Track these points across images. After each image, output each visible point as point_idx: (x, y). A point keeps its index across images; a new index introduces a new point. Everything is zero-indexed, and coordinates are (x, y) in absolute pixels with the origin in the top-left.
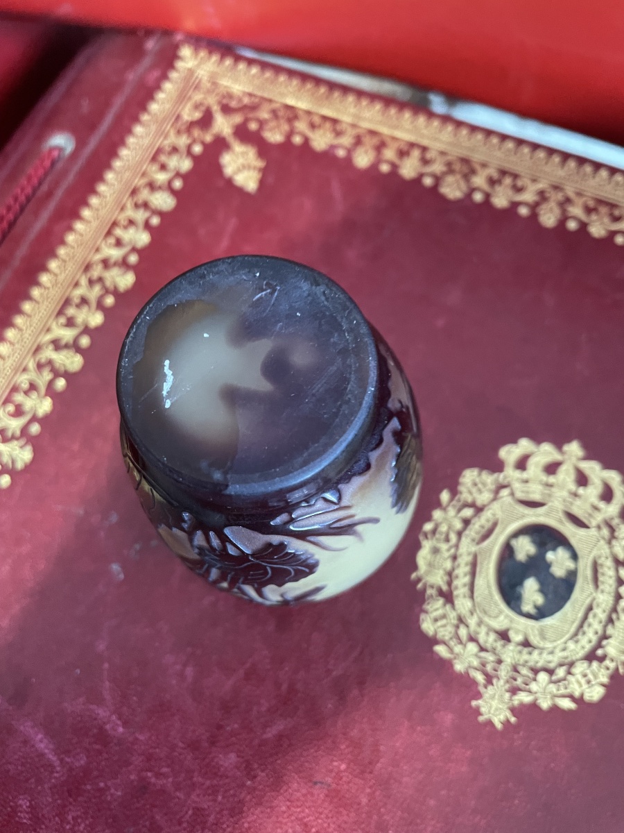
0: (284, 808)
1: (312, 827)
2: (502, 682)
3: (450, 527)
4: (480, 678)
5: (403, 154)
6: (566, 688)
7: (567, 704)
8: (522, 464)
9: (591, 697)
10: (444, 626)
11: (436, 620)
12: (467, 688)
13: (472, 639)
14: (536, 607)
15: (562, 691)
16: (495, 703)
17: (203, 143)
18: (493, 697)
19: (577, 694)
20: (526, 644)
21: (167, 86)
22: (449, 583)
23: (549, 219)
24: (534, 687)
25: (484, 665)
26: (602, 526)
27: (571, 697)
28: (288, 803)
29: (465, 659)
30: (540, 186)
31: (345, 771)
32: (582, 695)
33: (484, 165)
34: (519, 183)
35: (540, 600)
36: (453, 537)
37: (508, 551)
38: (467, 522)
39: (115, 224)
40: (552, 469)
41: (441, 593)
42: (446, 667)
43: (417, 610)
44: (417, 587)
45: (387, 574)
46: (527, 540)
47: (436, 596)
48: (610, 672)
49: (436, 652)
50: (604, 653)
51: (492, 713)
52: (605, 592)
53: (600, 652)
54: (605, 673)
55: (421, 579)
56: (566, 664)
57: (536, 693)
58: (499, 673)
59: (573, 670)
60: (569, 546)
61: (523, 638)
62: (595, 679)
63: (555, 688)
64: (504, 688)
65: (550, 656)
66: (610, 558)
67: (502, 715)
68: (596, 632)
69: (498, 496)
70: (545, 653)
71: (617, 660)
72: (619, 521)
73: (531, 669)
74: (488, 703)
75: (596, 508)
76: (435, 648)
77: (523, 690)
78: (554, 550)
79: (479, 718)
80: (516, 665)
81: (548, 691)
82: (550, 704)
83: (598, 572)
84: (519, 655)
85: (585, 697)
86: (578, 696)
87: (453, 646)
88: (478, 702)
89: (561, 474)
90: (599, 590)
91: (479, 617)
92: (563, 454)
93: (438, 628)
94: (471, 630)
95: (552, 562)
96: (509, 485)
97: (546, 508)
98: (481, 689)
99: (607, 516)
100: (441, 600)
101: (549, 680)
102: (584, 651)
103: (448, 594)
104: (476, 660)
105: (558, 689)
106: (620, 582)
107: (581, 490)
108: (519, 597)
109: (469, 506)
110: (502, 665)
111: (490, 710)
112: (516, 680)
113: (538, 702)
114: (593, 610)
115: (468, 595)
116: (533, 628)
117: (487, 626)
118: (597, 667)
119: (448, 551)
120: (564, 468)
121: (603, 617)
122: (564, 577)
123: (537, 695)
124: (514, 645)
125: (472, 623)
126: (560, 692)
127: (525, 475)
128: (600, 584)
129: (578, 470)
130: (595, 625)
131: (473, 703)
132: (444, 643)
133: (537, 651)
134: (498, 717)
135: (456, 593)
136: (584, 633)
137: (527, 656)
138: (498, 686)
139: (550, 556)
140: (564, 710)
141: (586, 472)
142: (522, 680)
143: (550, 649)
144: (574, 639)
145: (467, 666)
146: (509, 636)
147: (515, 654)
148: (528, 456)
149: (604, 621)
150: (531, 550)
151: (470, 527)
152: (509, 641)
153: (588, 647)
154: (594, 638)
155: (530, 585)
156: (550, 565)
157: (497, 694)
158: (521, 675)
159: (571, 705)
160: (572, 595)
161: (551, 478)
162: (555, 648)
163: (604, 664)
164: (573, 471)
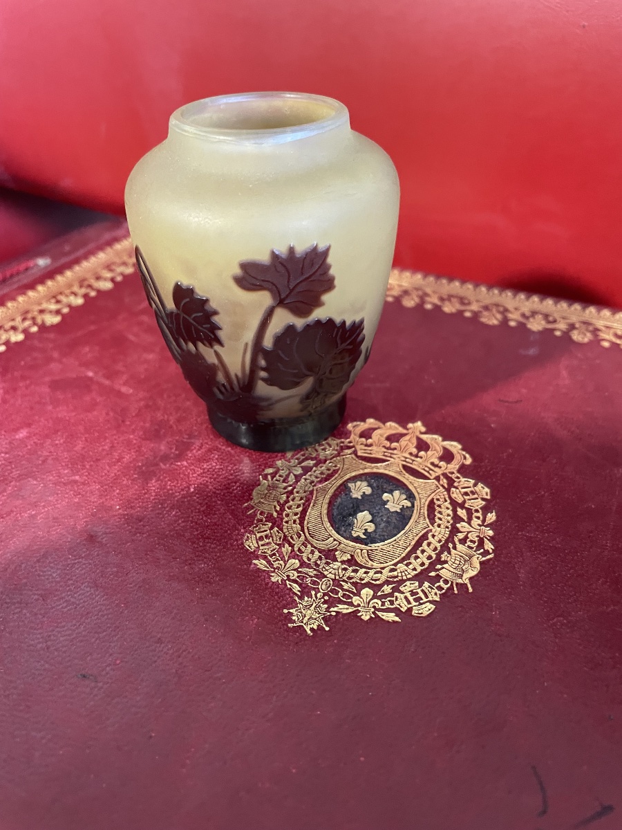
2: (320, 595)
3: (290, 472)
4: (296, 588)
6: (392, 603)
7: (391, 617)
8: (366, 434)
9: (421, 613)
10: (268, 544)
11: (261, 538)
13: (293, 555)
14: (366, 533)
15: (387, 605)
16: (309, 613)
19: (404, 610)
20: (352, 562)
23: (409, 303)
24: (356, 600)
25: (302, 578)
26: (442, 477)
27: (397, 611)
29: (284, 572)
30: (404, 288)
32: (410, 610)
35: (371, 528)
36: (292, 479)
37: (344, 488)
38: (306, 470)
39: (60, 294)
40: (392, 438)
41: (270, 518)
42: (263, 577)
43: (242, 530)
44: (248, 513)
45: (219, 502)
46: (365, 484)
47: (266, 521)
48: (444, 591)
49: (255, 564)
50: (438, 575)
51: (304, 622)
52: (442, 526)
53: (433, 574)
54: (438, 592)
55: (253, 507)
56: (394, 582)
57: (359, 605)
58: (320, 587)
59: (402, 588)
60: (408, 489)
61: (350, 558)
62: (427, 597)
63: (380, 603)
64: (323, 600)
65: (377, 575)
66: (449, 501)
67: (317, 623)
68: (429, 557)
69: (341, 454)
70: (371, 573)
71: (452, 582)
72: (459, 475)
73: (355, 584)
74: (301, 612)
75: (436, 466)
76: (254, 561)
77: (345, 603)
78: (391, 492)
79: (289, 625)
80: (339, 581)
81: (371, 605)
82: (373, 616)
83: (435, 510)
84: (344, 572)
85: (413, 613)
86: (406, 611)
87: (274, 561)
88: (291, 611)
89: (403, 441)
90: (436, 524)
91: (306, 539)
92: (408, 429)
93: (262, 545)
94: (296, 549)
95: (388, 501)
96: (353, 447)
97: (387, 463)
98: (296, 598)
99: (447, 471)
100: (270, 524)
101: (373, 595)
102: (416, 572)
103: (277, 519)
104: (296, 574)
105: (383, 604)
106: (457, 519)
107: (422, 453)
108: (351, 525)
109: (312, 459)
110: (323, 580)
111: (303, 619)
112: (337, 594)
113: (359, 614)
114: (427, 539)
115: (298, 521)
116: (362, 550)
117: (312, 546)
118: (429, 587)
119: (285, 488)
120: (407, 438)
121: (438, 545)
122: (399, 511)
123: (359, 608)
124: (340, 564)
125: (298, 544)
126: (385, 607)
127: (370, 441)
128: (437, 520)
129: (419, 439)
130: (429, 551)
131: (286, 611)
132: (265, 558)
133: (364, 570)
134: (311, 626)
135: (286, 519)
136: (417, 557)
137: (352, 574)
138: (316, 597)
139: (386, 496)
140: (388, 622)
141: (429, 441)
142: (344, 594)
143: (379, 570)
144: (405, 563)
145: (285, 578)
146: (335, 555)
147: (340, 571)
148: (375, 429)
149: (439, 548)
150: (368, 491)
151: (309, 473)
152: (335, 560)
153: (419, 569)
154: (427, 562)
155: (364, 517)
156: (386, 502)
157: (314, 605)
158: (343, 590)
159: (397, 619)
160: (407, 527)
161: (394, 445)
162: (383, 568)
163: (437, 585)
164: (415, 440)
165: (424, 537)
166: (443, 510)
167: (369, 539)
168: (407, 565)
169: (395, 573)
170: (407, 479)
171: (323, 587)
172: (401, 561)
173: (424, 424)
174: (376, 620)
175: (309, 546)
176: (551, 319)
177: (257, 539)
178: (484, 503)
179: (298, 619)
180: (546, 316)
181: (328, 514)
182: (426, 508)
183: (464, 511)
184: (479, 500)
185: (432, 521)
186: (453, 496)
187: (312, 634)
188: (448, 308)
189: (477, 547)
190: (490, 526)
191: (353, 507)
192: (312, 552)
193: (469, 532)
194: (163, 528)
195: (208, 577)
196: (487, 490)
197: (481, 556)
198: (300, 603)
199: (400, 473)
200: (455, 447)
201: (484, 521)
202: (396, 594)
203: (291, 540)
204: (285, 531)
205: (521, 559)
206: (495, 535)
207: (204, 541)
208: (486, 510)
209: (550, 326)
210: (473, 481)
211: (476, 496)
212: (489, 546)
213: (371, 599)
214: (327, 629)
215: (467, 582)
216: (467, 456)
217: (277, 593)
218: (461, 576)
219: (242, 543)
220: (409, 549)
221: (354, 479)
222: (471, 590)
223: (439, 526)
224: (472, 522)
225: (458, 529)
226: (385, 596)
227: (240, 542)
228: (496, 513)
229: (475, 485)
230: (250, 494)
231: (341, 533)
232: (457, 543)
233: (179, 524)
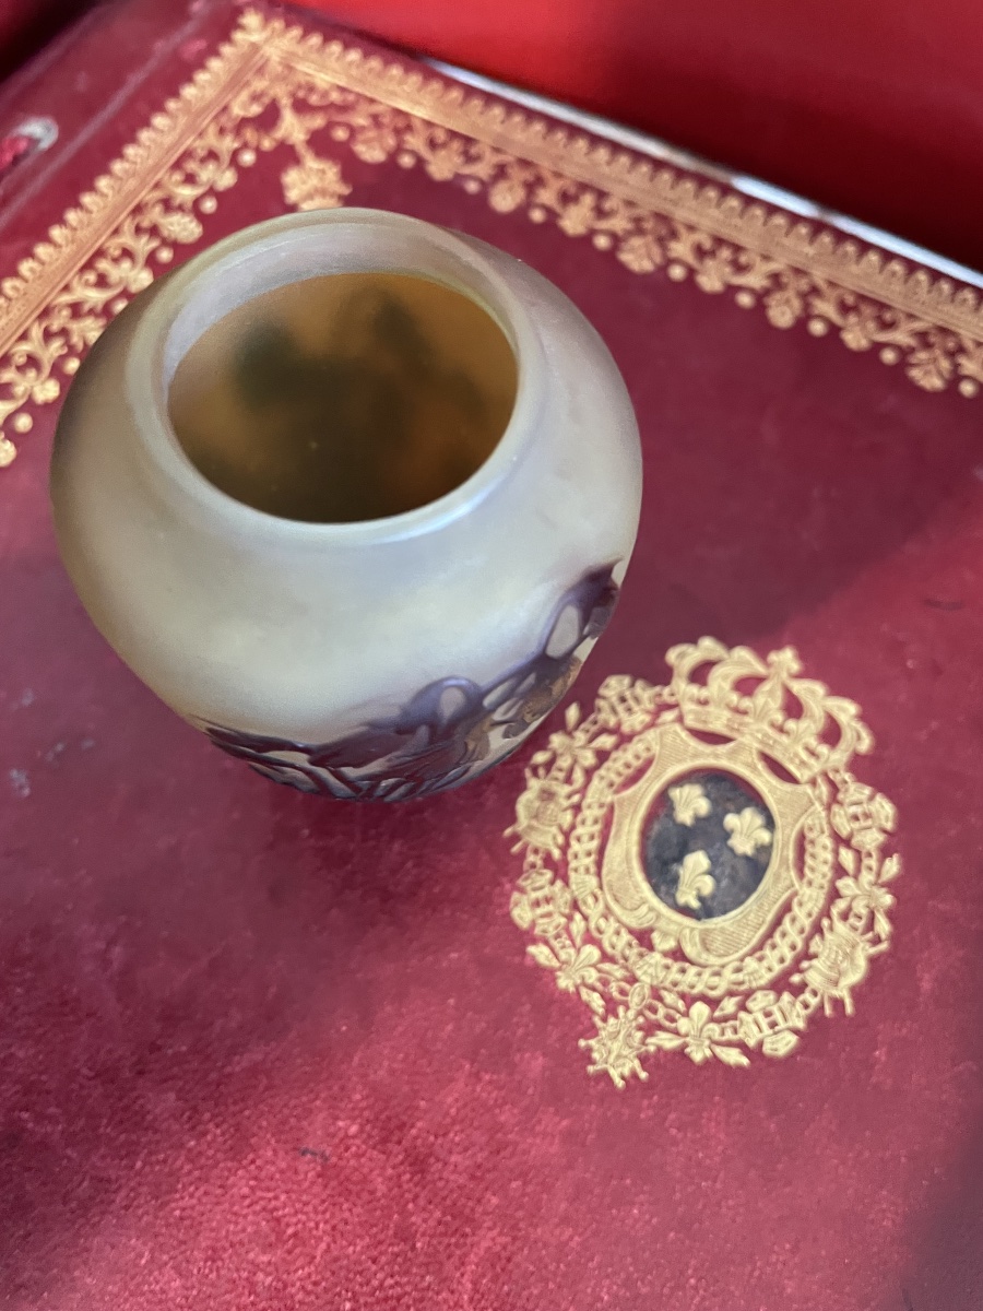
0: (246, 1190)
1: (288, 1225)
2: (631, 1014)
3: (575, 761)
5: (566, 198)
6: (735, 1031)
7: (733, 1057)
8: (699, 675)
9: (776, 1050)
10: (549, 915)
11: (537, 904)
12: (572, 1017)
13: (589, 939)
14: (700, 896)
15: (729, 1035)
16: (616, 1046)
17: (258, 151)
18: (614, 1036)
19: (751, 1043)
20: (678, 955)
21: (215, 64)
22: (565, 848)
23: (782, 315)
24: (683, 1025)
25: (605, 983)
27: (742, 1046)
28: (252, 1183)
29: (575, 971)
30: (774, 266)
31: (354, 1137)
32: (760, 1044)
33: (691, 228)
34: (743, 259)
35: (708, 885)
36: (579, 776)
37: (663, 803)
38: (602, 756)
39: (100, 253)
40: (747, 686)
41: (548, 861)
42: (545, 980)
43: (507, 886)
44: (513, 850)
46: (698, 791)
47: (543, 867)
48: (810, 1011)
49: (532, 954)
50: (803, 981)
51: (610, 1062)
52: (814, 884)
53: (796, 979)
54: (803, 1012)
55: (520, 838)
56: (739, 993)
57: (687, 1035)
58: (630, 999)
59: (750, 1004)
60: (764, 807)
61: (674, 945)
62: (785, 1020)
63: (718, 1031)
64: (635, 1024)
65: (714, 979)
66: (827, 833)
67: (629, 1065)
68: (793, 947)
69: (658, 721)
70: (707, 974)
71: (823, 994)
72: (847, 777)
73: (683, 996)
74: (605, 1046)
75: (812, 753)
76: (531, 949)
77: (667, 1030)
78: (738, 811)
79: (589, 1068)
80: (658, 989)
81: (705, 1034)
82: (708, 1054)
83: (805, 852)
84: (665, 972)
85: (764, 1049)
86: (755, 1045)
87: (561, 949)
88: (590, 1042)
89: (761, 696)
90: (805, 880)
91: (607, 907)
92: (768, 665)
93: (541, 917)
94: (592, 925)
95: (733, 831)
96: (677, 705)
97: (732, 745)
98: (597, 1020)
99: (828, 767)
100: (550, 875)
101: (709, 1016)
102: (771, 975)
103: (561, 864)
104: (595, 975)
106: (840, 871)
107: (791, 724)
108: (674, 881)
109: (610, 732)
110: (635, 986)
111: (608, 1057)
112: (657, 1014)
113: (687, 1051)
114: (791, 910)
115: (593, 869)
116: (692, 931)
117: (618, 921)
118: (790, 1002)
119: (569, 797)
120: (768, 686)
121: (807, 923)
122: (750, 854)
124: (658, 956)
125: (595, 913)
126: (725, 1038)
128: (807, 871)
129: (788, 692)
130: (793, 934)
131: (582, 1043)
132: (547, 942)
133: (695, 969)
134: (621, 1070)
135: (574, 863)
136: (774, 946)
137: (678, 976)
138: (626, 1019)
139: (730, 820)
140: (730, 1065)
141: (803, 697)
142: (666, 1014)
143: (717, 968)
144: (757, 955)
145: (579, 982)
146: (651, 939)
147: (660, 969)
148: (713, 663)
149: (807, 929)
150: (705, 807)
151: (607, 764)
152: (651, 948)
153: (777, 968)
154: (789, 956)
155: (697, 862)
156: (729, 834)
157: (623, 1032)
158: (665, 1005)
160: (761, 886)
161: (746, 702)
162: (723, 966)
163: (801, 998)
164: (779, 694)
166: (818, 850)
167: (707, 909)
168: (761, 959)
169: (740, 977)
170: (764, 782)
171: (636, 997)
172: (751, 953)
174: (714, 1062)
175: (612, 919)
177: (531, 904)
178: (881, 837)
179: (601, 1058)
181: (639, 855)
182: (792, 847)
183: (850, 854)
184: (875, 830)
185: (801, 874)
186: (836, 822)
188: (856, 337)
189: (864, 926)
190: (888, 884)
191: (679, 843)
192: (618, 933)
193: (854, 898)
196: (890, 810)
197: (868, 946)
198: (603, 1029)
199: (754, 769)
200: (846, 712)
201: (879, 874)
202: (741, 1014)
203: (584, 907)
204: (573, 887)
205: (925, 954)
206: (894, 904)
208: (885, 852)
210: (868, 790)
212: (882, 926)
213: (706, 1023)
214: (644, 1076)
215: (845, 993)
216: (864, 733)
217: (567, 1012)
218: (836, 983)
219: (509, 913)
220: (763, 929)
221: (680, 780)
222: (849, 1011)
223: (810, 884)
224: (861, 877)
225: (837, 891)
226: (727, 1018)
227: (505, 910)
228: (900, 858)
229: (871, 798)
230: (514, 809)
231: (662, 895)
232: (836, 917)
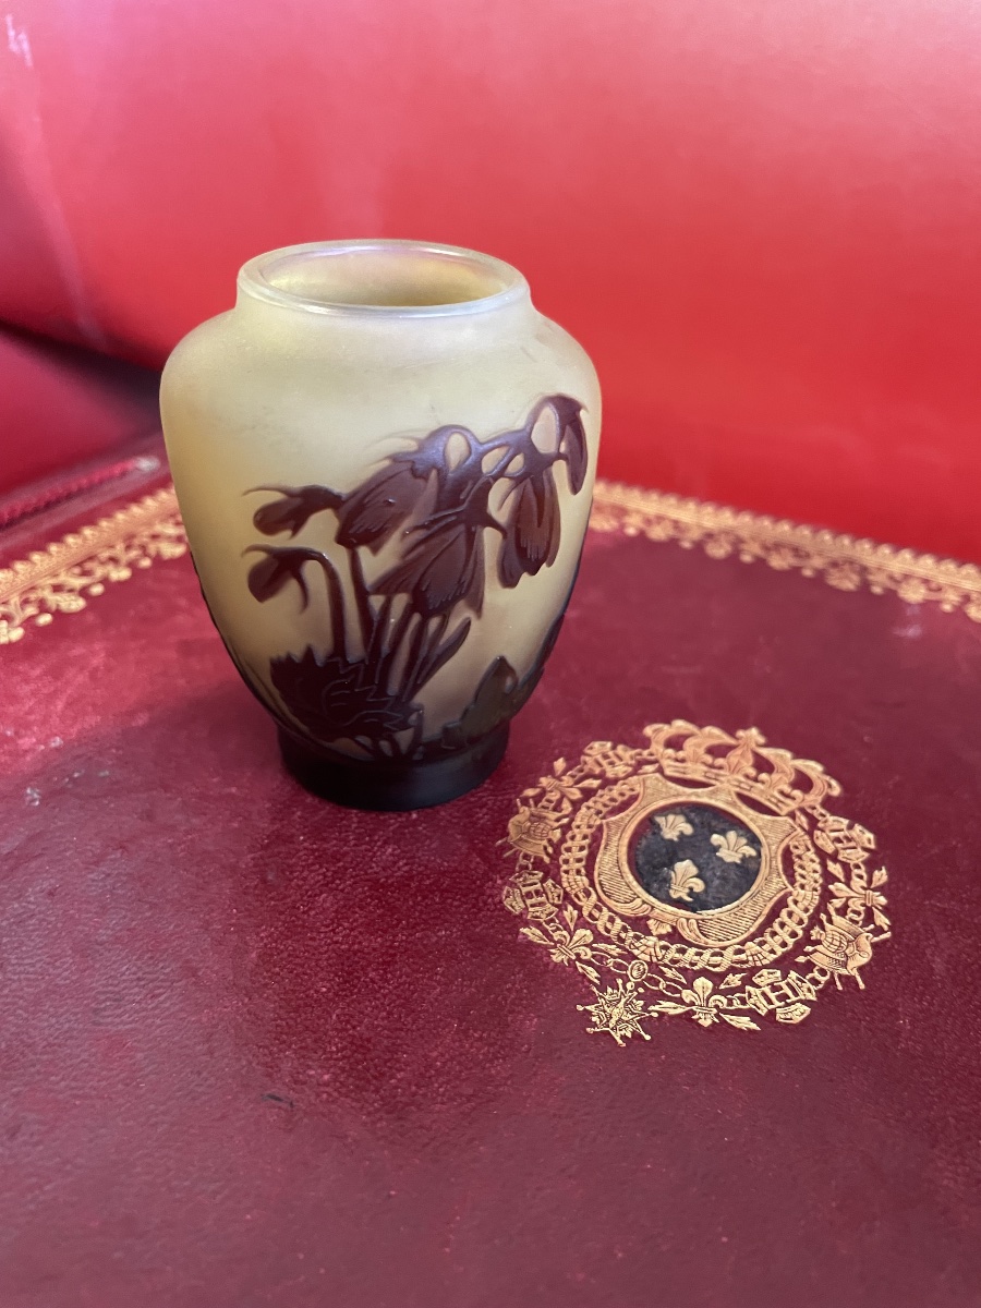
2: (630, 985)
3: (563, 796)
4: (593, 974)
6: (743, 1002)
7: (744, 1023)
8: (675, 743)
9: (790, 1019)
10: (541, 904)
11: (529, 896)
12: (569, 985)
13: (581, 923)
14: (691, 893)
15: (737, 1004)
19: (763, 1012)
20: (674, 936)
22: (555, 856)
23: (717, 552)
24: (687, 995)
25: (600, 959)
26: (798, 814)
27: (753, 1014)
29: (571, 948)
30: (707, 530)
32: (772, 1013)
34: (682, 526)
35: (699, 886)
36: (567, 807)
37: (649, 824)
38: (588, 794)
40: (717, 751)
41: (538, 864)
42: (538, 955)
43: (499, 882)
44: (505, 856)
45: (459, 837)
46: (681, 819)
47: (534, 869)
48: (820, 986)
49: (524, 934)
50: (809, 962)
51: (611, 1026)
52: (807, 887)
53: (801, 959)
54: (813, 988)
55: (511, 847)
56: (743, 971)
57: (693, 1004)
58: (629, 973)
59: (756, 980)
60: (748, 830)
61: (670, 930)
62: (796, 994)
63: (725, 1001)
64: (635, 993)
65: (715, 958)
66: (813, 850)
67: (630, 1029)
68: (793, 934)
69: (640, 771)
70: (707, 955)
71: (832, 973)
72: (823, 812)
73: (683, 971)
74: (604, 1011)
75: (787, 796)
76: (522, 930)
77: (670, 999)
78: (723, 833)
79: (588, 1029)
80: (657, 965)
81: (711, 1004)
82: (717, 1020)
83: (793, 863)
84: (664, 952)
85: (777, 1018)
86: (766, 1014)
87: (553, 931)
88: (588, 1008)
89: (733, 757)
90: (797, 884)
91: (599, 899)
92: (737, 738)
93: (532, 906)
94: (585, 913)
95: (720, 846)
96: (656, 762)
97: (710, 788)
98: (595, 989)
99: (804, 805)
100: (541, 875)
101: (713, 989)
102: (775, 956)
103: (552, 867)
104: (590, 953)
105: (730, 1003)
106: (829, 878)
107: (764, 776)
108: (667, 880)
109: (595, 777)
110: (633, 962)
111: (608, 1021)
112: (658, 986)
113: (695, 1017)
114: (787, 906)
115: (583, 871)
116: (688, 919)
117: (610, 910)
118: (798, 979)
119: (558, 820)
120: (738, 752)
121: (805, 916)
122: (738, 862)
123: (694, 1008)
124: (655, 939)
125: (587, 905)
126: (733, 1008)
127: (681, 754)
128: (798, 878)
129: (757, 756)
130: (792, 925)
131: (580, 1008)
132: (539, 925)
133: (694, 950)
134: (623, 1032)
135: (565, 867)
136: (774, 934)
137: (677, 955)
138: (625, 989)
139: (716, 839)
140: (741, 1030)
141: (772, 759)
142: (668, 986)
143: (718, 950)
144: (757, 940)
145: (574, 957)
146: (647, 926)
147: (658, 950)
148: (686, 737)
149: (806, 921)
150: (688, 829)
151: (593, 799)
152: (648, 932)
153: (780, 951)
154: (791, 942)
155: (685, 869)
156: (716, 849)
157: (623, 1000)
158: (666, 979)
159: (754, 1026)
160: (754, 888)
161: (720, 761)
162: (724, 948)
163: (809, 976)
164: (750, 756)
165: (782, 904)
166: (806, 863)
167: (697, 903)
169: (743, 957)
170: (746, 814)
171: (635, 972)
172: (752, 938)
173: (763, 732)
174: (721, 1027)
175: (605, 909)
176: (933, 586)
177: (522, 896)
178: (866, 855)
179: (601, 1021)
180: (926, 581)
181: (630, 862)
182: (779, 859)
183: (838, 866)
184: (859, 849)
185: (792, 882)
186: (819, 842)
187: (624, 1045)
188: (778, 562)
189: (863, 920)
190: (880, 889)
191: (668, 853)
192: (611, 920)
193: (848, 898)
194: (376, 873)
195: (453, 951)
196: (870, 836)
197: (871, 935)
198: (601, 997)
199: (733, 804)
200: (813, 769)
201: (870, 881)
202: (748, 988)
203: (576, 900)
204: (565, 884)
205: (932, 942)
206: (889, 904)
207: (441, 895)
208: (872, 865)
209: (934, 596)
210: (846, 822)
211: (852, 844)
212: (882, 920)
213: (711, 995)
214: (648, 1037)
215: (855, 973)
216: (834, 783)
217: (563, 981)
218: (845, 965)
219: (501, 902)
220: (760, 920)
221: (664, 811)
222: (862, 986)
223: (802, 887)
224: (852, 883)
225: (831, 892)
226: (733, 991)
227: (497, 899)
228: (887, 870)
229: (850, 827)
230: (505, 827)
231: (653, 892)
232: (833, 913)
233: (399, 868)
